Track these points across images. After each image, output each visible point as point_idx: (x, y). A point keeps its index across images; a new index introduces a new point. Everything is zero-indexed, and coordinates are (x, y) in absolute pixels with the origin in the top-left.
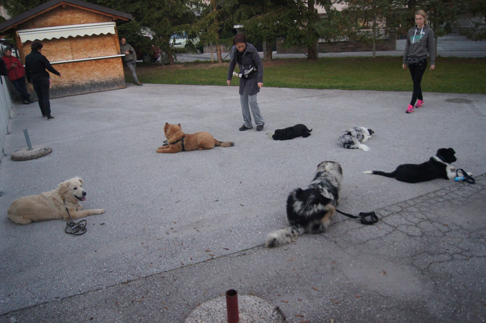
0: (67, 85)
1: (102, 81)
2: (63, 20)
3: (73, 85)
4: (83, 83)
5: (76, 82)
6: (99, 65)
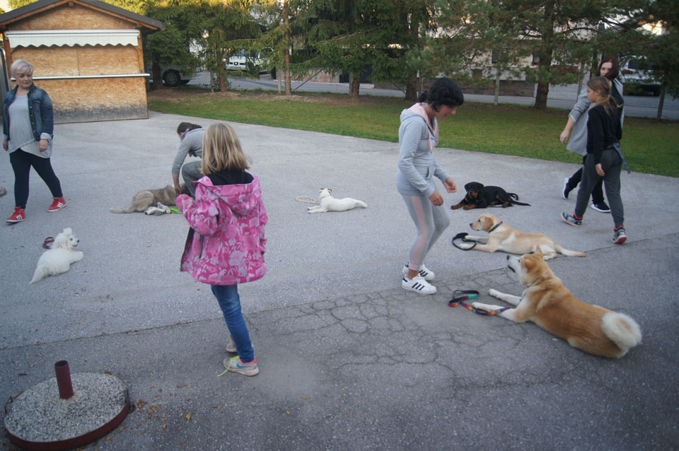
0: (68, 108)
1: (117, 106)
2: (69, 22)
3: (76, 109)
4: (91, 107)
5: (80, 106)
6: (113, 85)
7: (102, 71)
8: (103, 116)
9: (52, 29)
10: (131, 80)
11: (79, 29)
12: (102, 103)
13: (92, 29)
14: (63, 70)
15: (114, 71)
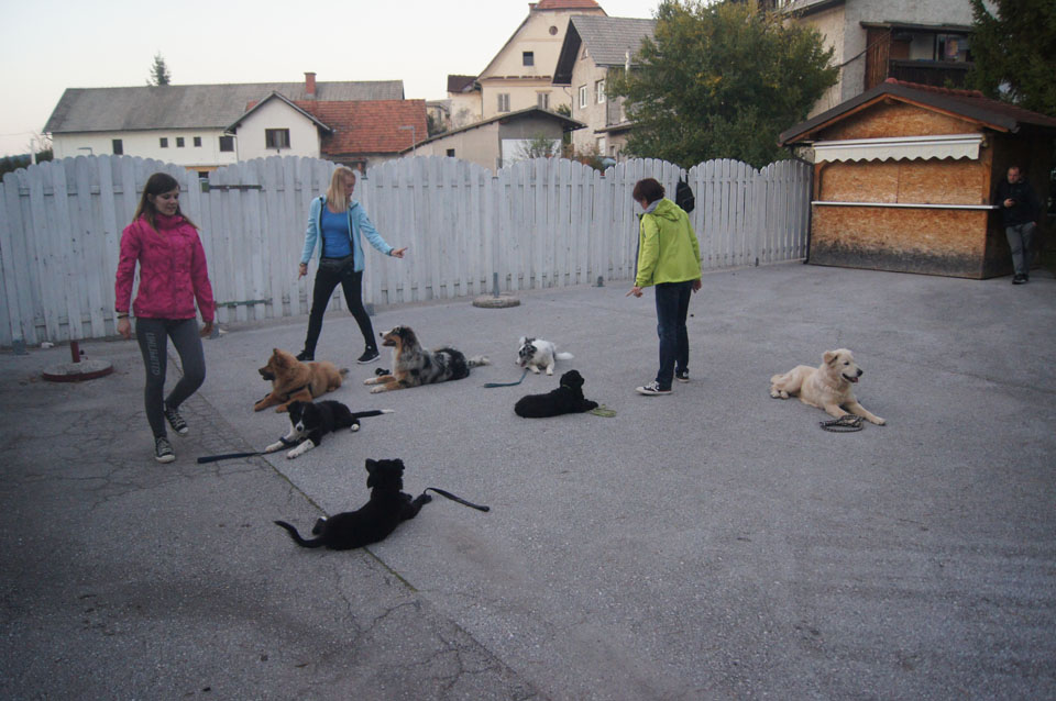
0: (872, 248)
1: (937, 254)
2: (892, 127)
3: (882, 250)
4: (900, 250)
5: (887, 247)
6: (937, 221)
7: (928, 198)
8: (914, 266)
9: (871, 137)
10: (966, 214)
11: (904, 136)
12: (917, 245)
13: (921, 135)
14: (878, 195)
15: (946, 199)
